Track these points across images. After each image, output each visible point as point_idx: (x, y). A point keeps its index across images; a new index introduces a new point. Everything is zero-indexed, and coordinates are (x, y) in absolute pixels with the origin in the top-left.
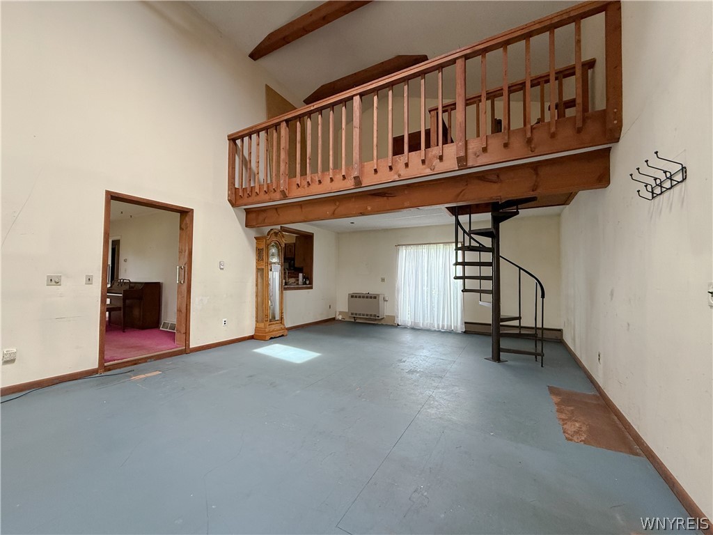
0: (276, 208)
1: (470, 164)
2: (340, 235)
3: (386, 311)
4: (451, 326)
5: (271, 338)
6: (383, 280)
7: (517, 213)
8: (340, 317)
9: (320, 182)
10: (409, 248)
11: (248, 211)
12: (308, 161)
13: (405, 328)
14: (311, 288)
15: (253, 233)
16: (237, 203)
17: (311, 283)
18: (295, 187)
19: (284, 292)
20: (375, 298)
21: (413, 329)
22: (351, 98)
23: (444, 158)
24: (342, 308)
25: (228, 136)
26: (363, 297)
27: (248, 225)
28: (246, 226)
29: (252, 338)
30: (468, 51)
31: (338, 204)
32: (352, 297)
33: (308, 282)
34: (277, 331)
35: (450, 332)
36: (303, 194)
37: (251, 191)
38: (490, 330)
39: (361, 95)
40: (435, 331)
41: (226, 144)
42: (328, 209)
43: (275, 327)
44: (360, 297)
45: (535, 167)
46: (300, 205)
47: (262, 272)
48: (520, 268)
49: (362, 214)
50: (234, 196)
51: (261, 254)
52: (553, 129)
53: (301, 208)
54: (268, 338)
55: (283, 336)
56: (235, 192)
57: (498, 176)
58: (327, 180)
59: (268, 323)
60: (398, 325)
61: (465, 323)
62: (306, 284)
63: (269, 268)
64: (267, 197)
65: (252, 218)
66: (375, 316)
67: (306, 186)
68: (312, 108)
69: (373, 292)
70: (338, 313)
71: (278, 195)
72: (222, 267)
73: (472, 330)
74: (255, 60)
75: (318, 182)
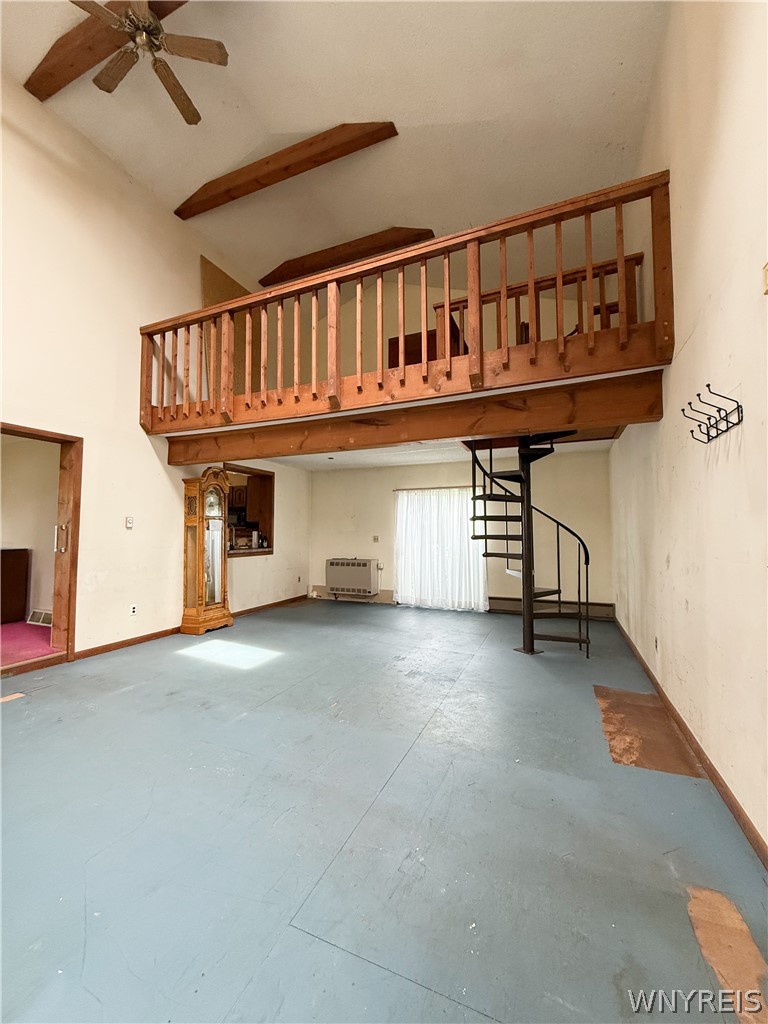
0: (215, 437)
1: (487, 384)
2: (313, 475)
3: (381, 583)
4: (470, 603)
5: (208, 631)
6: (376, 539)
7: (551, 450)
8: (314, 595)
9: (280, 402)
10: (412, 493)
11: (172, 441)
12: (262, 371)
13: (408, 607)
14: (271, 553)
15: (179, 473)
16: (156, 429)
17: (270, 545)
18: (243, 407)
19: (229, 560)
20: (365, 565)
21: (419, 608)
22: (324, 285)
23: (453, 376)
24: (316, 580)
25: (141, 329)
26: (348, 565)
27: (172, 461)
28: (169, 463)
29: (177, 631)
30: (483, 233)
31: (306, 433)
32: (332, 564)
33: (265, 544)
34: (217, 619)
35: (470, 613)
36: (255, 419)
37: (177, 413)
38: (521, 607)
39: (339, 281)
40: (449, 611)
41: (137, 341)
42: (293, 441)
43: (217, 613)
44: (343, 564)
45: (571, 391)
46: (252, 433)
47: (194, 530)
48: (559, 524)
49: (342, 449)
50: (149, 418)
51: (192, 505)
52: (591, 344)
53: (253, 438)
54: (202, 630)
55: (226, 626)
56: (152, 412)
57: (525, 401)
58: (290, 400)
59: (203, 608)
60: (398, 603)
61: (490, 598)
62: (263, 547)
63: (205, 525)
64: (200, 421)
65: (178, 451)
66: (365, 591)
67: (259, 407)
68: (268, 296)
69: (361, 556)
70: (311, 589)
71: (217, 419)
72: (129, 525)
73: (498, 608)
74: (183, 219)
75: (277, 403)
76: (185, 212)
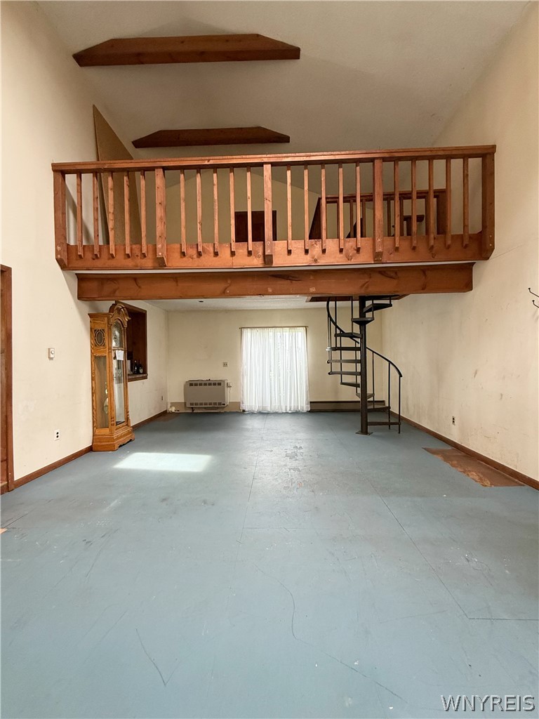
0: (135, 278)
1: (384, 261)
3: (230, 397)
4: (298, 407)
5: (121, 446)
6: (225, 365)
7: (390, 305)
8: (173, 409)
9: (216, 254)
10: (255, 330)
11: (81, 279)
12: (199, 226)
13: (252, 413)
14: (146, 378)
15: (86, 308)
16: (70, 266)
17: (145, 372)
18: (177, 255)
19: (128, 383)
20: (219, 384)
21: (260, 413)
22: (261, 165)
23: (361, 251)
24: (175, 396)
25: (54, 165)
26: (205, 384)
27: (82, 296)
28: (79, 298)
29: (90, 449)
30: (386, 155)
31: (229, 282)
32: (191, 385)
33: (141, 371)
34: (125, 435)
35: (296, 413)
36: (190, 265)
37: (100, 252)
38: (359, 406)
39: (273, 164)
40: (283, 413)
41: (49, 176)
42: (220, 286)
43: (121, 432)
44: (201, 385)
45: (424, 270)
46: (175, 277)
47: (99, 361)
48: (373, 352)
49: (261, 295)
50: (66, 254)
51: (98, 337)
52: (449, 242)
53: (177, 282)
54: (117, 446)
55: (131, 440)
56: (68, 248)
57: (396, 273)
58: (225, 253)
59: (115, 427)
60: (244, 411)
61: (311, 402)
62: (138, 373)
63: (113, 356)
64: (129, 262)
65: (87, 288)
66: (220, 404)
67: (195, 256)
69: (214, 376)
70: (169, 405)
71: (149, 262)
72: (52, 356)
73: (321, 410)
74: (81, 65)
75: (212, 254)
76: (86, 58)
